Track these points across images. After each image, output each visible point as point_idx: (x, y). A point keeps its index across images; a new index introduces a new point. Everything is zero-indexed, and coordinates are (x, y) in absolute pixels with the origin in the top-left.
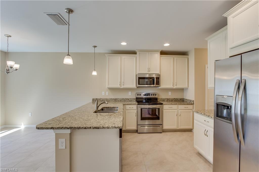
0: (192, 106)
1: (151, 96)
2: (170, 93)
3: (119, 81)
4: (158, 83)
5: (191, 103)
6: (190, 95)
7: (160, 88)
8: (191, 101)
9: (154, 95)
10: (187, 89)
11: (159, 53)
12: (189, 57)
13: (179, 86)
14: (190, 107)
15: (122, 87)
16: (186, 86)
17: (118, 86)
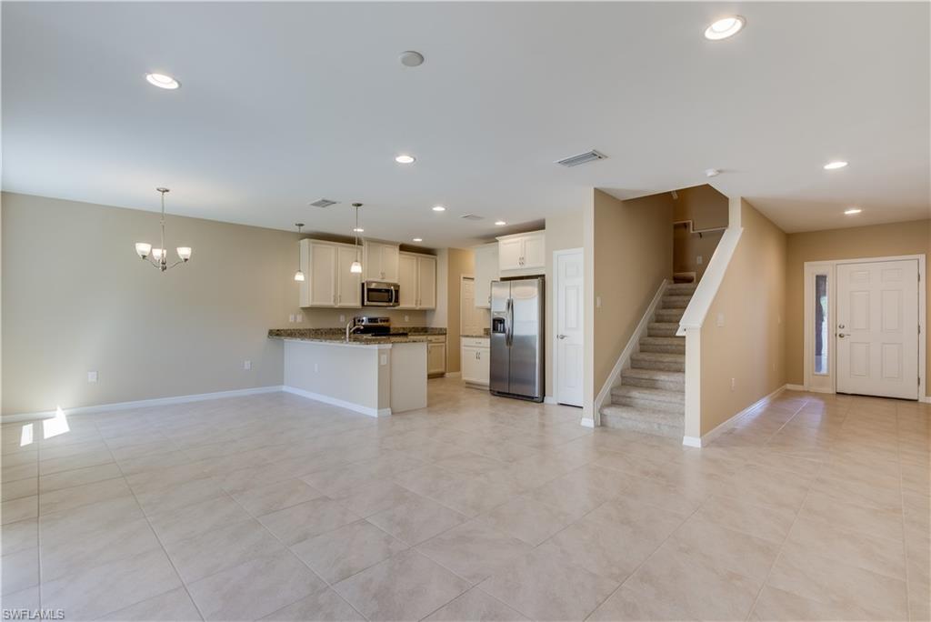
0: (444, 336)
1: (380, 324)
2: (407, 318)
3: (333, 294)
4: (397, 300)
5: (442, 332)
6: (440, 320)
7: (396, 308)
8: (441, 329)
9: (384, 321)
10: (433, 311)
11: (397, 249)
12: (438, 258)
13: (424, 306)
14: (442, 338)
15: (339, 305)
16: (433, 306)
17: (330, 303)
